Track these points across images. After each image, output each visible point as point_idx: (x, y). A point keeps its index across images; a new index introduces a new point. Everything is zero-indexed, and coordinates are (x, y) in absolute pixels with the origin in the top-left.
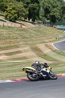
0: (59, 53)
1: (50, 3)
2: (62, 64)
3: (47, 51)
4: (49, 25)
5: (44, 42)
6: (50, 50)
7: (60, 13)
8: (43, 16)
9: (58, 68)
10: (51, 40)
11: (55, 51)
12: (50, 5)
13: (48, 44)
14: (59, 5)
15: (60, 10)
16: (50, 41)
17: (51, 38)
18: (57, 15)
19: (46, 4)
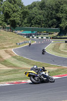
0: (19, 59)
1: (11, 8)
2: (22, 71)
3: (7, 57)
4: (9, 30)
5: (4, 48)
6: (10, 56)
7: (20, 18)
8: (3, 21)
9: (18, 75)
10: (11, 45)
11: (15, 57)
12: (10, 10)
13: (8, 49)
14: (19, 10)
15: (20, 15)
16: (10, 47)
17: (11, 44)
18: (18, 19)
19: (6, 8)
